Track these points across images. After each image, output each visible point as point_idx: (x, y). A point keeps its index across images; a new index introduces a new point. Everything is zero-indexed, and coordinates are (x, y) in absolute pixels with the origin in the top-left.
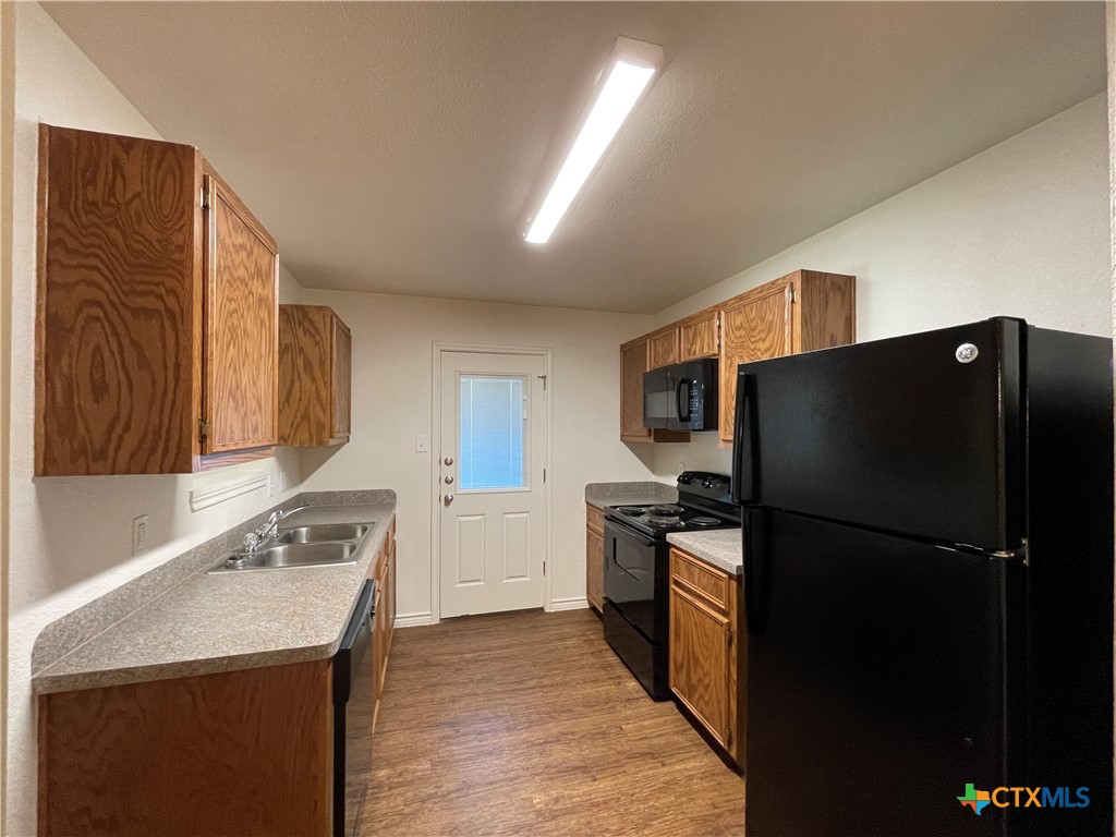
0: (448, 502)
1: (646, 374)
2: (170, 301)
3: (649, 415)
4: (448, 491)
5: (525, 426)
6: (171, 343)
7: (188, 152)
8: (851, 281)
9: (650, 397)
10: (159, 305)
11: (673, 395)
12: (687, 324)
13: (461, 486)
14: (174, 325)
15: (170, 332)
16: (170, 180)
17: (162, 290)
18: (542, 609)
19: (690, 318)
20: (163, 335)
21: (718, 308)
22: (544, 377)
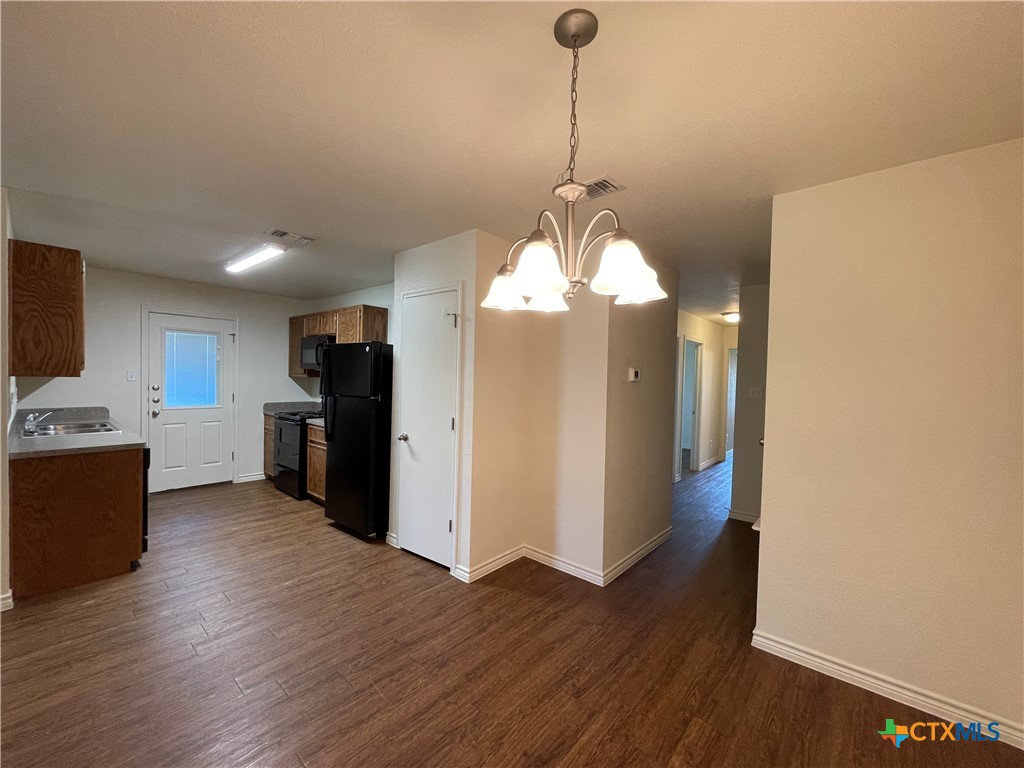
0: (155, 415)
1: (303, 339)
2: (70, 310)
3: (305, 361)
4: (156, 408)
5: (218, 367)
6: (70, 327)
7: (77, 253)
8: (386, 310)
9: (304, 351)
10: (64, 312)
11: (314, 351)
12: (323, 315)
13: (165, 404)
14: (72, 321)
15: (70, 323)
16: (69, 264)
17: (66, 306)
18: (231, 482)
19: (325, 313)
20: (67, 324)
21: (336, 311)
22: (233, 335)
